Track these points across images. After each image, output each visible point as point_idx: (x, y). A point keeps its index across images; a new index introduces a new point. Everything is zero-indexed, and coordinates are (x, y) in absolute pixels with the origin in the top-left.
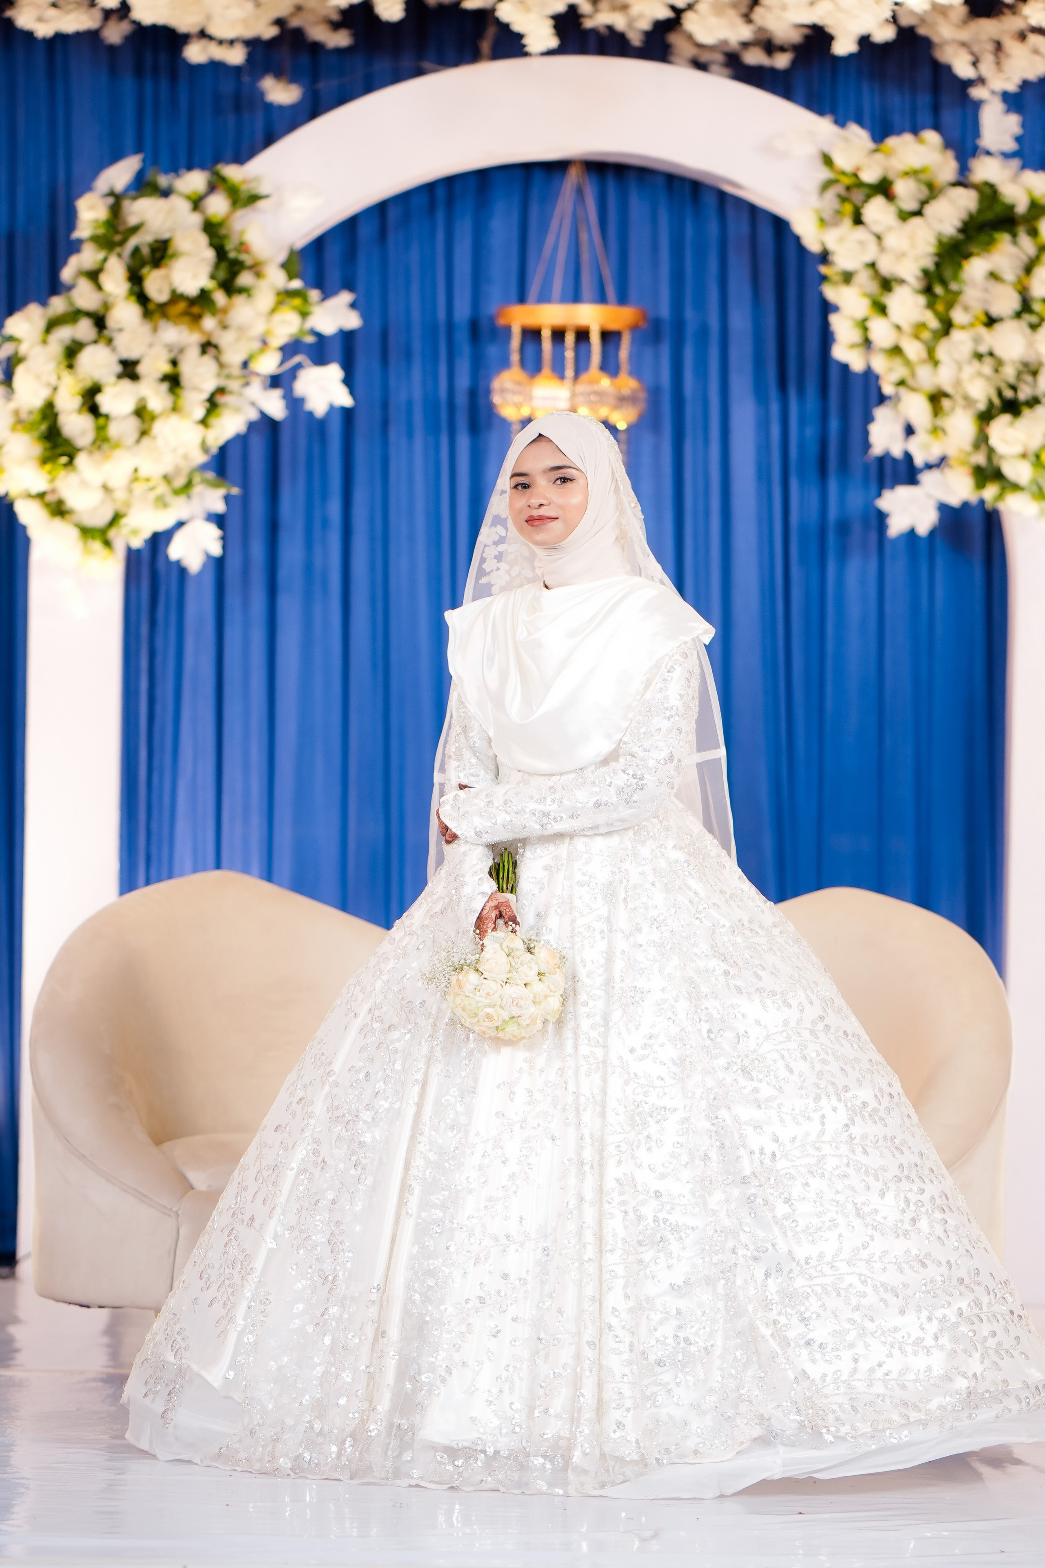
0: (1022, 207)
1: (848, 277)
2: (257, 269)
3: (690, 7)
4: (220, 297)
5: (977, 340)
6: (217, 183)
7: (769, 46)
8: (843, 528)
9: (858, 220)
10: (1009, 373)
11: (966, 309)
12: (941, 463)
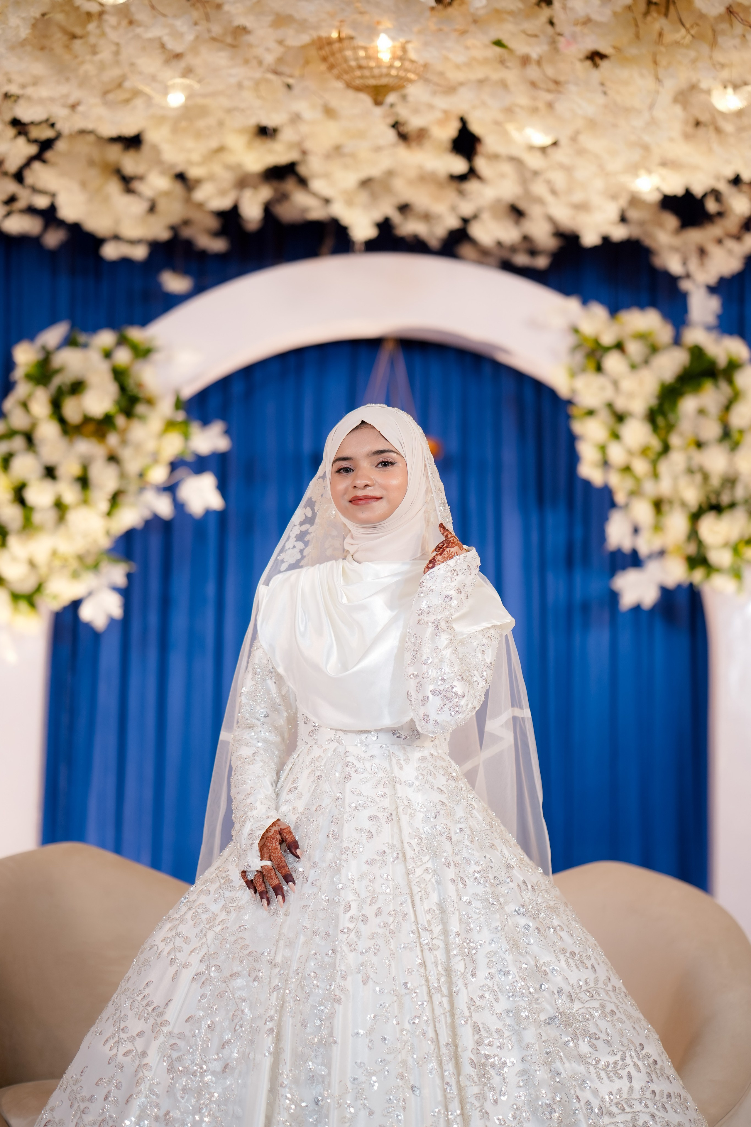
0: (722, 361)
1: (591, 413)
2: (150, 402)
3: (475, 217)
4: (121, 421)
5: (689, 459)
6: (123, 341)
7: (533, 252)
8: (586, 607)
9: (599, 369)
10: (715, 482)
11: (681, 435)
12: (662, 553)
